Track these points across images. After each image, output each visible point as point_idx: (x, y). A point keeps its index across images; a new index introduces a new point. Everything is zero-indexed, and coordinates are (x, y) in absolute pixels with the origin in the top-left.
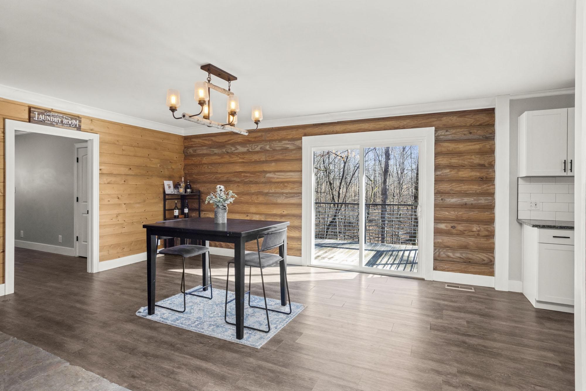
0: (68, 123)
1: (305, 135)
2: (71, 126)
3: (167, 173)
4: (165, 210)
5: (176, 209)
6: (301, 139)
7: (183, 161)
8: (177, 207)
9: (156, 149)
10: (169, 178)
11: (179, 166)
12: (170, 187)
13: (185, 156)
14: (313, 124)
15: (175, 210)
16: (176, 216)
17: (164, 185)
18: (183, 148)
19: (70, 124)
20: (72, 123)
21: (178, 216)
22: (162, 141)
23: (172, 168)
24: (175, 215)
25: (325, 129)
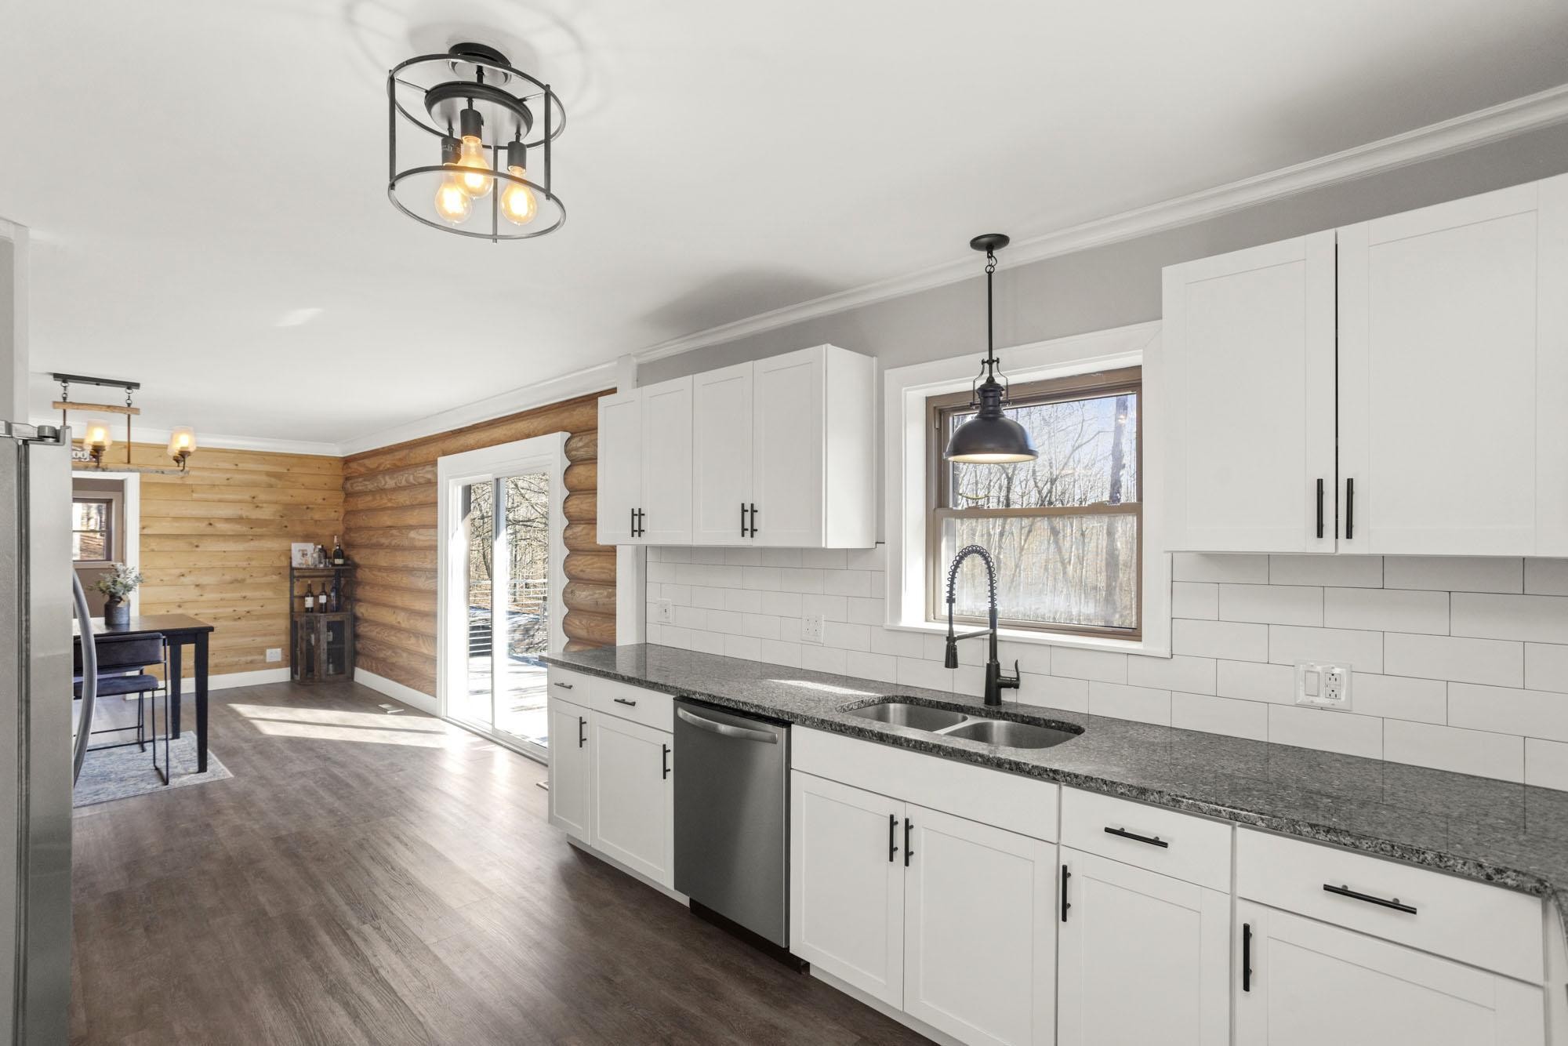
0: (76, 455)
1: (444, 454)
2: (83, 460)
3: (299, 528)
4: (292, 597)
5: (308, 596)
6: (434, 463)
7: (341, 504)
8: (310, 592)
9: (271, 486)
10: (307, 538)
11: (329, 516)
12: (306, 555)
13: (346, 494)
14: (451, 431)
15: (306, 598)
16: (308, 609)
17: (290, 550)
18: (341, 481)
19: (80, 458)
20: (83, 456)
21: (312, 608)
22: (286, 471)
23: (312, 519)
24: (307, 606)
25: (471, 439)
